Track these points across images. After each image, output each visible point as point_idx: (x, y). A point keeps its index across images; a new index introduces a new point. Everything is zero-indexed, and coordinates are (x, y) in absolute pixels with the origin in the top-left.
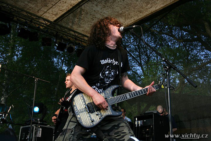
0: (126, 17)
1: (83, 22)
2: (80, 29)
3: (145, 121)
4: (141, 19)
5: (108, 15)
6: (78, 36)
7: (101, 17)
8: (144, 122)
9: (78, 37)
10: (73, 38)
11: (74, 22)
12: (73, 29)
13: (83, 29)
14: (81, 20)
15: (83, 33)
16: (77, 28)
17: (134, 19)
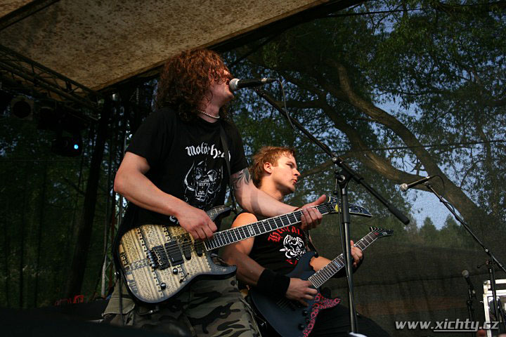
0: (170, 39)
1: (58, 42)
2: (47, 57)
5: (126, 31)
6: (42, 75)
7: (107, 33)
9: (41, 79)
10: (28, 79)
11: (33, 39)
12: (28, 56)
13: (56, 60)
14: (53, 34)
15: (53, 68)
16: (41, 54)
17: (188, 46)
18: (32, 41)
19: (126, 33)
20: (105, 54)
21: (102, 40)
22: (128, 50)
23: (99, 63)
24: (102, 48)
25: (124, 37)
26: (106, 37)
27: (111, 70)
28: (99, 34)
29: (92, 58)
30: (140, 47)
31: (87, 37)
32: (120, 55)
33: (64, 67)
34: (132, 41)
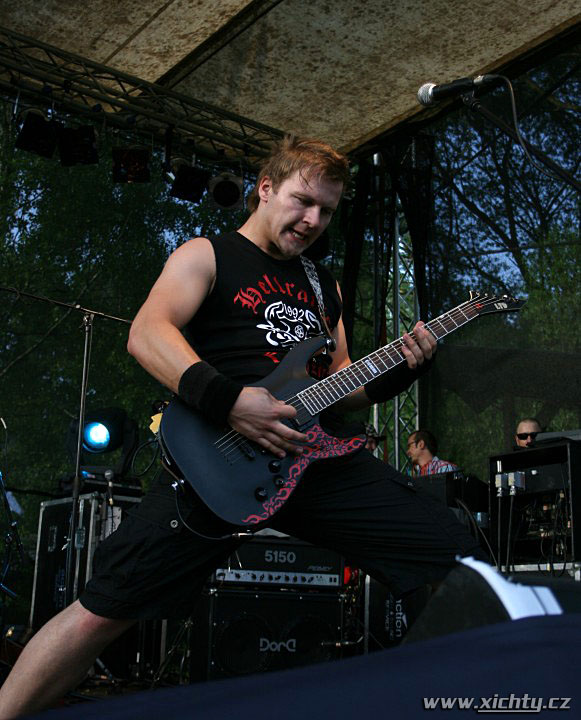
0: (449, 52)
1: (274, 82)
2: (263, 108)
3: (534, 472)
4: (510, 58)
5: (375, 48)
6: (256, 137)
7: (347, 55)
8: (528, 476)
9: (256, 143)
10: (234, 146)
11: (237, 82)
12: (233, 110)
13: (276, 111)
14: (265, 70)
15: (274, 125)
16: (252, 104)
17: (482, 60)
18: (236, 85)
19: (377, 52)
20: (349, 90)
21: (341, 68)
22: (384, 79)
23: (342, 107)
24: (343, 81)
25: (375, 59)
26: (345, 63)
27: (364, 116)
28: (334, 59)
29: (330, 100)
30: (403, 72)
31: (316, 68)
32: (372, 90)
33: (291, 120)
34: (387, 63)
